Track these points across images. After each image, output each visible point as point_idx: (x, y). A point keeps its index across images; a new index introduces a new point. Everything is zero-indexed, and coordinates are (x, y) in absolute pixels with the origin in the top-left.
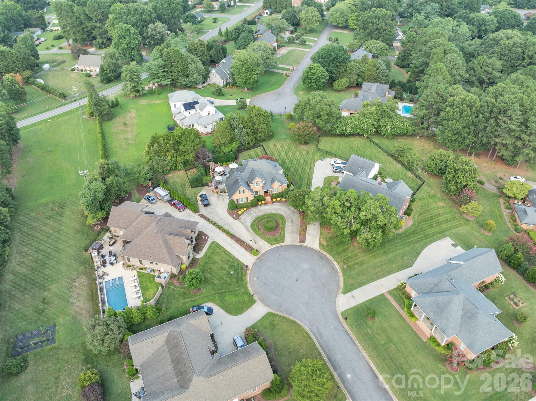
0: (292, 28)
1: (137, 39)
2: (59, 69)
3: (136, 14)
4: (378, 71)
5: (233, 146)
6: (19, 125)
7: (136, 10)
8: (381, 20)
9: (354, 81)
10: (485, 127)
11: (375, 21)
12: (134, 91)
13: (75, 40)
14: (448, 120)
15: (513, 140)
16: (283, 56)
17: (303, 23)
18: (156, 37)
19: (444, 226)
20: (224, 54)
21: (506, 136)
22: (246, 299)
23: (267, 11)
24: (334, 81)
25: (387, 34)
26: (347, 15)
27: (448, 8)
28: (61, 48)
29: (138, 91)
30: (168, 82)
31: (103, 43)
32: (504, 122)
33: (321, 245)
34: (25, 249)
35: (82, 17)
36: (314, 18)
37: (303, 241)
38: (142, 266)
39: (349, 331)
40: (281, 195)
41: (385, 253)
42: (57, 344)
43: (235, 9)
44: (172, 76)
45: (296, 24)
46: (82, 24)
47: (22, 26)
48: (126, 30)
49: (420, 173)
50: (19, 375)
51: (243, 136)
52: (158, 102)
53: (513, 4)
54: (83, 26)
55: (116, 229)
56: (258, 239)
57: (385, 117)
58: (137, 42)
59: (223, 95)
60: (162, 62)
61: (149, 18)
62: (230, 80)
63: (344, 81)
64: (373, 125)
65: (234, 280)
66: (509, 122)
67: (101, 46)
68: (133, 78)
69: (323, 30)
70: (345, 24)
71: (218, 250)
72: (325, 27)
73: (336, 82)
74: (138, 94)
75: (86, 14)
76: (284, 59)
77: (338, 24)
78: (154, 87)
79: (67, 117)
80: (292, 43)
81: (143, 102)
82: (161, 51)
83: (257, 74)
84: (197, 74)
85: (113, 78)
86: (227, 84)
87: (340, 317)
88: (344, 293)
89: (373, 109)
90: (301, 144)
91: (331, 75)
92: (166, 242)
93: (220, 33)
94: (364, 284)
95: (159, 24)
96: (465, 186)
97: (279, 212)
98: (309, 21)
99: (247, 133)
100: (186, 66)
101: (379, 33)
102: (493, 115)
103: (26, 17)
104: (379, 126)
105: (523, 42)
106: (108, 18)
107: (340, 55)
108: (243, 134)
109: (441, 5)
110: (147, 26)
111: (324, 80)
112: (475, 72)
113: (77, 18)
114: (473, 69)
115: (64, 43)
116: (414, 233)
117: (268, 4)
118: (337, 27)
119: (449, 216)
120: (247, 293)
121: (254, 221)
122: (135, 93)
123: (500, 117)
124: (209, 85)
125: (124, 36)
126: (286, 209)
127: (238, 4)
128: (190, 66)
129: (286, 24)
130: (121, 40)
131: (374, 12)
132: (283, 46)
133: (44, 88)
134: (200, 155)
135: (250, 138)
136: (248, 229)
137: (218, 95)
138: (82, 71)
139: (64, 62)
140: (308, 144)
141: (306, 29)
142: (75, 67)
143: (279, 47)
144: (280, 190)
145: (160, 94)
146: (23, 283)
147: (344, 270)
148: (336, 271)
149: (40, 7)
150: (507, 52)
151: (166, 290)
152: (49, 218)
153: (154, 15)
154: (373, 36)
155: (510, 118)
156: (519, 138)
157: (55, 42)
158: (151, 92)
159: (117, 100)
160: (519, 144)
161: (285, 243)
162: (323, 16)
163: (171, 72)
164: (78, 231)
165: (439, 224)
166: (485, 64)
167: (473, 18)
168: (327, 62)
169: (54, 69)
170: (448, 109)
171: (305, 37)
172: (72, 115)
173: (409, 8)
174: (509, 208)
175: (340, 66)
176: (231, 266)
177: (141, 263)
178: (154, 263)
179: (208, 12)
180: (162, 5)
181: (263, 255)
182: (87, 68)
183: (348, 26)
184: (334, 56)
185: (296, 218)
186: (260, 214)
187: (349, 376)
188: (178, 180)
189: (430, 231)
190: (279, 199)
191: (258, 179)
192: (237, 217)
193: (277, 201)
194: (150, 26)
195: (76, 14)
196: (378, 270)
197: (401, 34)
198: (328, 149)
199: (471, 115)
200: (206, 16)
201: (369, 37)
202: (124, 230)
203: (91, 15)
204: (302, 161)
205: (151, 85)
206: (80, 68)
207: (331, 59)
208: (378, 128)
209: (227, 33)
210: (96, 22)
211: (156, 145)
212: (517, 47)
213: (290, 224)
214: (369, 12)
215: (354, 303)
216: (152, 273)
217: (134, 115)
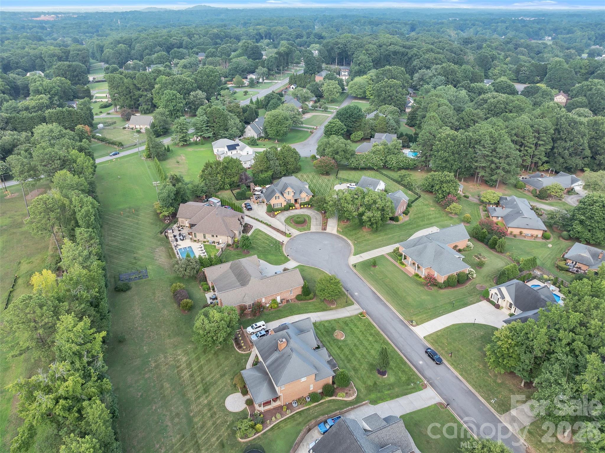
0: (315, 99)
1: (182, 102)
2: (112, 128)
3: (179, 83)
4: (387, 125)
5: (268, 173)
7: (180, 80)
8: (392, 88)
9: (368, 134)
10: (466, 155)
11: (386, 89)
12: (182, 141)
13: (122, 107)
14: (438, 151)
15: (489, 164)
16: (308, 119)
17: (326, 94)
18: (197, 103)
19: (433, 221)
20: (257, 115)
21: (482, 160)
22: (283, 258)
23: (292, 86)
24: (351, 134)
25: (398, 100)
26: (364, 87)
27: (454, 81)
28: (109, 114)
29: (186, 141)
30: (211, 135)
31: (147, 109)
32: (480, 150)
33: (338, 231)
34: (113, 233)
35: (131, 87)
36: (335, 90)
37: (325, 229)
38: (205, 240)
39: (357, 273)
40: (307, 203)
41: (386, 234)
42: (150, 278)
43: (263, 85)
44: (214, 130)
45: (319, 96)
46: (130, 93)
47: (72, 97)
48: (173, 95)
49: (418, 191)
50: (127, 292)
51: (277, 166)
52: (202, 149)
53: (515, 80)
54: (132, 94)
55: (183, 219)
56: (290, 228)
57: (391, 154)
58: (182, 105)
59: (257, 145)
60: (206, 118)
61: (191, 87)
62: (263, 135)
63: (360, 134)
64: (381, 160)
65: (274, 249)
66: (483, 149)
67: (146, 112)
68: (183, 130)
69: (343, 100)
70: (363, 95)
71: (260, 233)
72: (346, 98)
73: (353, 134)
74: (185, 143)
75: (135, 85)
76: (309, 121)
77: (357, 95)
78: (198, 140)
79: (127, 159)
80: (316, 110)
81: (190, 149)
82: (205, 110)
83: (286, 127)
84: (235, 128)
85: (162, 133)
86: (260, 138)
87: (351, 267)
88: (355, 255)
89: (381, 147)
90: (323, 175)
91: (348, 128)
92: (224, 221)
93: (251, 102)
94: (370, 250)
95: (199, 92)
96: (449, 193)
97: (306, 213)
98: (331, 92)
99: (280, 164)
100: (226, 122)
101: (392, 99)
102: (472, 146)
103: (75, 90)
104: (386, 161)
105: (505, 100)
106: (154, 88)
107: (355, 112)
108: (276, 164)
109: (448, 78)
110: (189, 94)
111: (342, 132)
112: (464, 120)
113: (127, 88)
114: (462, 118)
115: (111, 110)
116: (409, 224)
117: (293, 80)
118: (356, 98)
119: (437, 215)
120: (284, 256)
121: (287, 218)
122: (183, 143)
123: (476, 146)
124: (244, 138)
125: (171, 100)
126: (311, 212)
127: (265, 81)
128: (229, 121)
129: (310, 94)
130: (168, 103)
131: (386, 82)
132: (307, 112)
133: (102, 140)
134: (243, 177)
135: (282, 168)
136: (282, 223)
137: (253, 145)
138: (132, 129)
139: (115, 123)
140: (329, 175)
141: (328, 99)
142: (127, 126)
143: (304, 113)
144: (307, 200)
145: (203, 144)
146: (117, 250)
147: (354, 244)
148: (350, 245)
149: (83, 83)
150: (493, 108)
151: (224, 253)
152: (128, 217)
153: (195, 85)
154: (387, 102)
155: (484, 146)
156: (492, 162)
157: (102, 110)
158: (196, 143)
159: (168, 147)
160: (493, 166)
161: (311, 231)
162: (343, 89)
163: (213, 127)
164: (152, 224)
165: (429, 219)
166: (471, 114)
167: (474, 87)
168: (344, 118)
169: (107, 127)
170: (438, 142)
171: (327, 105)
172: (132, 158)
173: (420, 81)
174: (486, 211)
175: (356, 121)
176: (271, 242)
177: (205, 237)
178: (215, 236)
179: (239, 87)
180: (202, 77)
181: (295, 237)
182: (138, 127)
183: (366, 96)
184: (350, 113)
185: (320, 217)
186: (292, 214)
187: (356, 294)
188: (226, 196)
189: (421, 223)
190: (306, 206)
191: (289, 189)
192: (274, 216)
193: (304, 207)
194: (191, 93)
195: (126, 85)
196: (380, 243)
197: (412, 102)
198: (346, 178)
199: (455, 146)
200: (237, 90)
201: (383, 103)
202: (189, 220)
203: (139, 85)
204: (324, 185)
205: (195, 138)
206: (131, 126)
207: (348, 115)
208: (385, 163)
209: (258, 101)
210: (142, 91)
211: (209, 168)
212: (501, 104)
213: (315, 220)
214: (382, 83)
215: (361, 260)
216: (213, 244)
217: (184, 158)
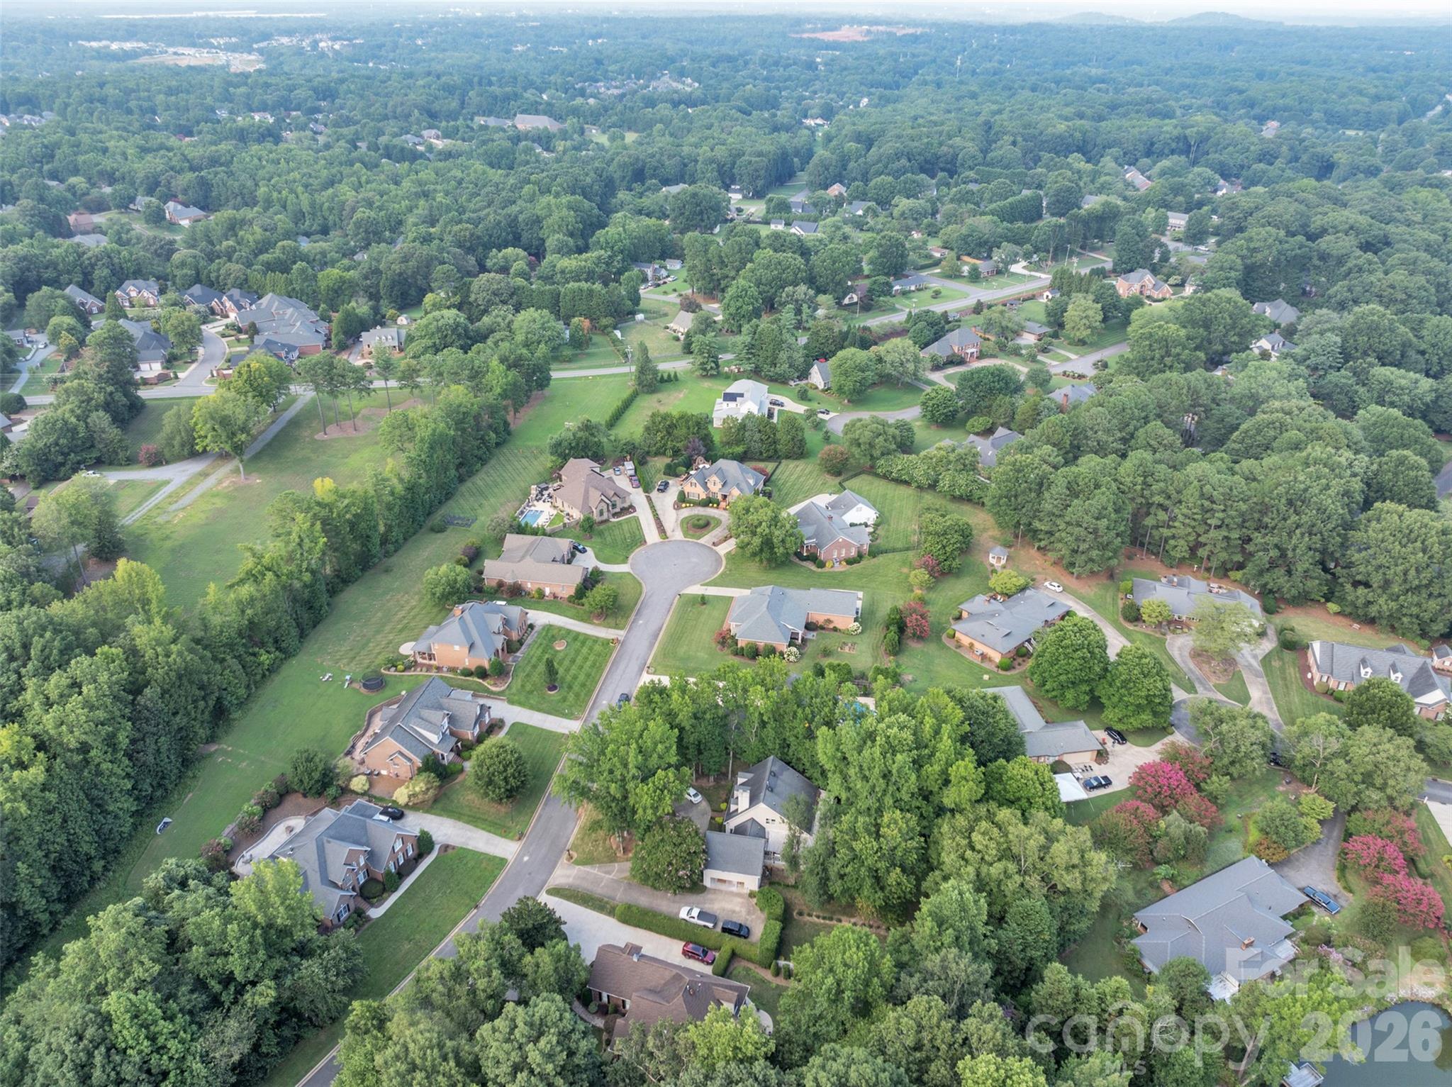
0: (1043, 330)
2: (652, 322)
3: (776, 268)
5: (737, 449)
6: (555, 375)
17: (1067, 326)
22: (620, 559)
23: (1048, 293)
24: (969, 419)
33: (729, 552)
37: (716, 546)
38: (563, 509)
39: (675, 604)
43: (1004, 279)
44: (758, 361)
51: (755, 441)
56: (678, 530)
68: (703, 353)
69: (1113, 344)
71: (633, 522)
73: (972, 420)
78: (736, 371)
79: (611, 379)
80: (1017, 355)
84: (787, 366)
88: (703, 584)
90: (829, 472)
92: (586, 492)
96: (928, 553)
99: (761, 440)
100: (777, 352)
116: (831, 577)
119: (895, 581)
120: (626, 556)
121: (690, 516)
128: (782, 352)
135: (765, 446)
136: (676, 520)
137: (802, 399)
138: (675, 331)
140: (838, 476)
141: (1070, 336)
142: (671, 325)
147: (723, 573)
148: (716, 572)
153: (803, 275)
159: (675, 375)
161: (699, 540)
163: (759, 356)
171: (1056, 350)
178: (571, 507)
179: (950, 277)
181: (670, 540)
187: (641, 622)
191: (715, 478)
192: (678, 508)
194: (786, 289)
198: (856, 487)
204: (805, 489)
205: (733, 367)
206: (675, 327)
213: (719, 529)
217: (682, 396)
